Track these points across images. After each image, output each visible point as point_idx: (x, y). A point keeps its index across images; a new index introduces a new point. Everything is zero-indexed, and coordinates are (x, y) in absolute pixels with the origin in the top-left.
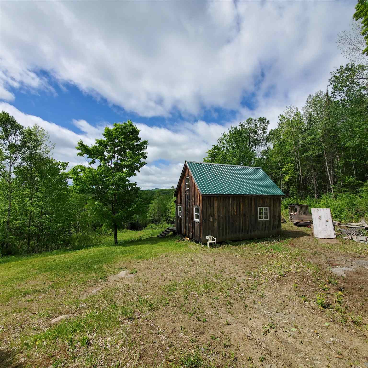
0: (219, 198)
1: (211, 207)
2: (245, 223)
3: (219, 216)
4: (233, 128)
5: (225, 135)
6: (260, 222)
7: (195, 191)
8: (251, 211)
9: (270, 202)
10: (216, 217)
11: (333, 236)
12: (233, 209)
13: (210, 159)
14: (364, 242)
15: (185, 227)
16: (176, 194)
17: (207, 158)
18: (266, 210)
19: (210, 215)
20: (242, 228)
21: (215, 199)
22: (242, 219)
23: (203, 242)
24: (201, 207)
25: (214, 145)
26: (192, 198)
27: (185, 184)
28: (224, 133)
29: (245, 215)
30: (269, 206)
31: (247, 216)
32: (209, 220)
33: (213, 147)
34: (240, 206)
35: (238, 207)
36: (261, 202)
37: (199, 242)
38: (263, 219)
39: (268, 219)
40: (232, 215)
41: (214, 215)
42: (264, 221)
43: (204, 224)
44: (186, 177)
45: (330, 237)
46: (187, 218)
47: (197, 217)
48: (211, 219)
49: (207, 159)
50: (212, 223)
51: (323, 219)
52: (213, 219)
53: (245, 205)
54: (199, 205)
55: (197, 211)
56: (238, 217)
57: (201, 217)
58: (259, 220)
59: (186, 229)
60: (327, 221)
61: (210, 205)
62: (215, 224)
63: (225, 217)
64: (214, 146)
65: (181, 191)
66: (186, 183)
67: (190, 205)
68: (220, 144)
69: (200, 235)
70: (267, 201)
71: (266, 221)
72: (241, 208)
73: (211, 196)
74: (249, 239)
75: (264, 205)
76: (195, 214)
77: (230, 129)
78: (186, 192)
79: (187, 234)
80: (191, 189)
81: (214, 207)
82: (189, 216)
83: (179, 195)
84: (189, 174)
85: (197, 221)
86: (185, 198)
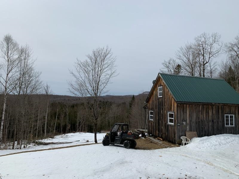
0: (191, 105)
1: (184, 113)
2: (213, 128)
3: (190, 121)
6: (226, 128)
7: (169, 99)
8: (218, 118)
9: (235, 111)
10: (188, 121)
12: (203, 115)
15: (157, 129)
16: (148, 101)
18: (231, 117)
19: (183, 120)
20: (210, 132)
21: (188, 106)
22: (210, 125)
24: (176, 113)
26: (165, 104)
27: (157, 92)
29: (213, 121)
30: (235, 114)
31: (215, 122)
32: (183, 124)
34: (208, 113)
35: (207, 113)
36: (227, 110)
38: (230, 125)
39: (234, 126)
40: (201, 120)
41: (186, 120)
42: (230, 127)
43: (178, 127)
44: (158, 87)
46: (160, 122)
47: (171, 121)
48: (184, 123)
50: (185, 126)
52: (186, 123)
53: (213, 112)
54: (174, 111)
55: (171, 116)
56: (207, 122)
57: (175, 121)
58: (226, 126)
59: (159, 131)
61: (183, 111)
62: (187, 127)
63: (196, 122)
65: (153, 98)
66: (159, 92)
67: (164, 110)
69: (174, 136)
70: (233, 109)
71: (232, 127)
72: (210, 115)
73: (184, 104)
75: (230, 113)
76: (169, 118)
78: (158, 99)
79: (160, 136)
80: (164, 97)
81: (186, 113)
82: (162, 120)
83: (150, 102)
84: (162, 85)
85: (171, 124)
86: (157, 104)
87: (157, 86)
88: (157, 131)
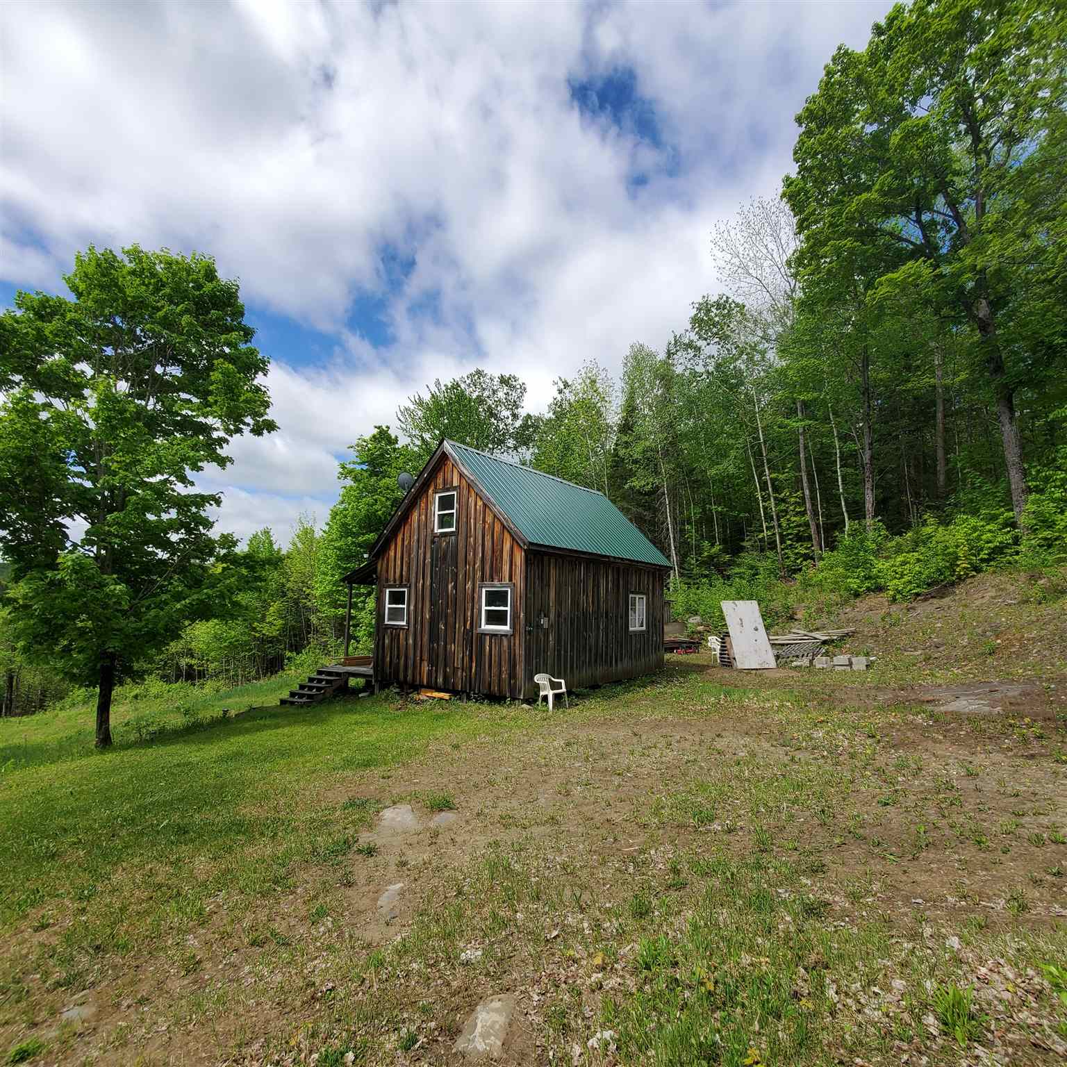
0: (560, 560)
1: (544, 587)
2: (607, 637)
3: (559, 615)
4: (444, 388)
5: (420, 403)
6: (632, 635)
7: (488, 537)
8: (618, 606)
9: (648, 583)
10: (552, 616)
11: (773, 664)
12: (587, 595)
13: (365, 467)
14: (843, 668)
15: (426, 656)
16: (379, 549)
17: (354, 463)
18: (641, 603)
19: (541, 611)
20: (601, 650)
21: (552, 561)
22: (601, 626)
23: (524, 696)
24: (521, 585)
25: (377, 425)
26: (470, 558)
27: (428, 515)
28: (417, 397)
29: (607, 615)
30: (647, 593)
31: (611, 618)
32: (539, 626)
33: (376, 431)
34: (598, 588)
35: (595, 590)
36: (634, 580)
37: (505, 698)
38: (637, 627)
39: (644, 628)
40: (583, 614)
41: (549, 609)
42: (638, 631)
43: (528, 637)
44: (435, 493)
45: (766, 666)
46: (439, 630)
47: (495, 618)
48: (545, 623)
49: (352, 466)
50: (545, 635)
51: (748, 627)
52: (549, 622)
53: (607, 587)
54: (511, 580)
55: (498, 598)
56: (595, 619)
57: (516, 616)
58: (631, 628)
59: (433, 663)
60: (756, 629)
62: (551, 638)
63: (572, 618)
64: (379, 428)
66: (437, 513)
67: (460, 581)
68: (402, 425)
69: (509, 674)
70: (644, 580)
71: (641, 632)
72: (602, 594)
73: (546, 553)
74: (615, 682)
75: (638, 589)
76: (484, 608)
77: (434, 389)
78: (433, 542)
79: (440, 680)
80: (463, 530)
81: (549, 586)
82: (451, 620)
83: (392, 553)
84: (455, 483)
85: (492, 630)
86: (428, 560)
87: (430, 491)
88: (425, 663)
